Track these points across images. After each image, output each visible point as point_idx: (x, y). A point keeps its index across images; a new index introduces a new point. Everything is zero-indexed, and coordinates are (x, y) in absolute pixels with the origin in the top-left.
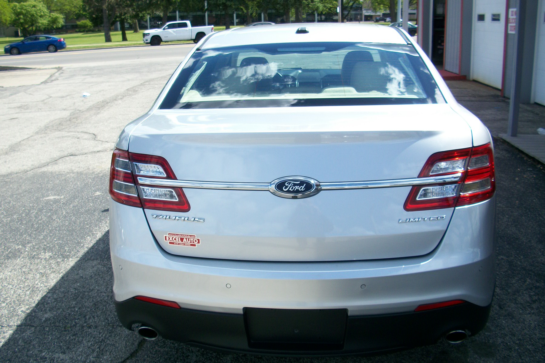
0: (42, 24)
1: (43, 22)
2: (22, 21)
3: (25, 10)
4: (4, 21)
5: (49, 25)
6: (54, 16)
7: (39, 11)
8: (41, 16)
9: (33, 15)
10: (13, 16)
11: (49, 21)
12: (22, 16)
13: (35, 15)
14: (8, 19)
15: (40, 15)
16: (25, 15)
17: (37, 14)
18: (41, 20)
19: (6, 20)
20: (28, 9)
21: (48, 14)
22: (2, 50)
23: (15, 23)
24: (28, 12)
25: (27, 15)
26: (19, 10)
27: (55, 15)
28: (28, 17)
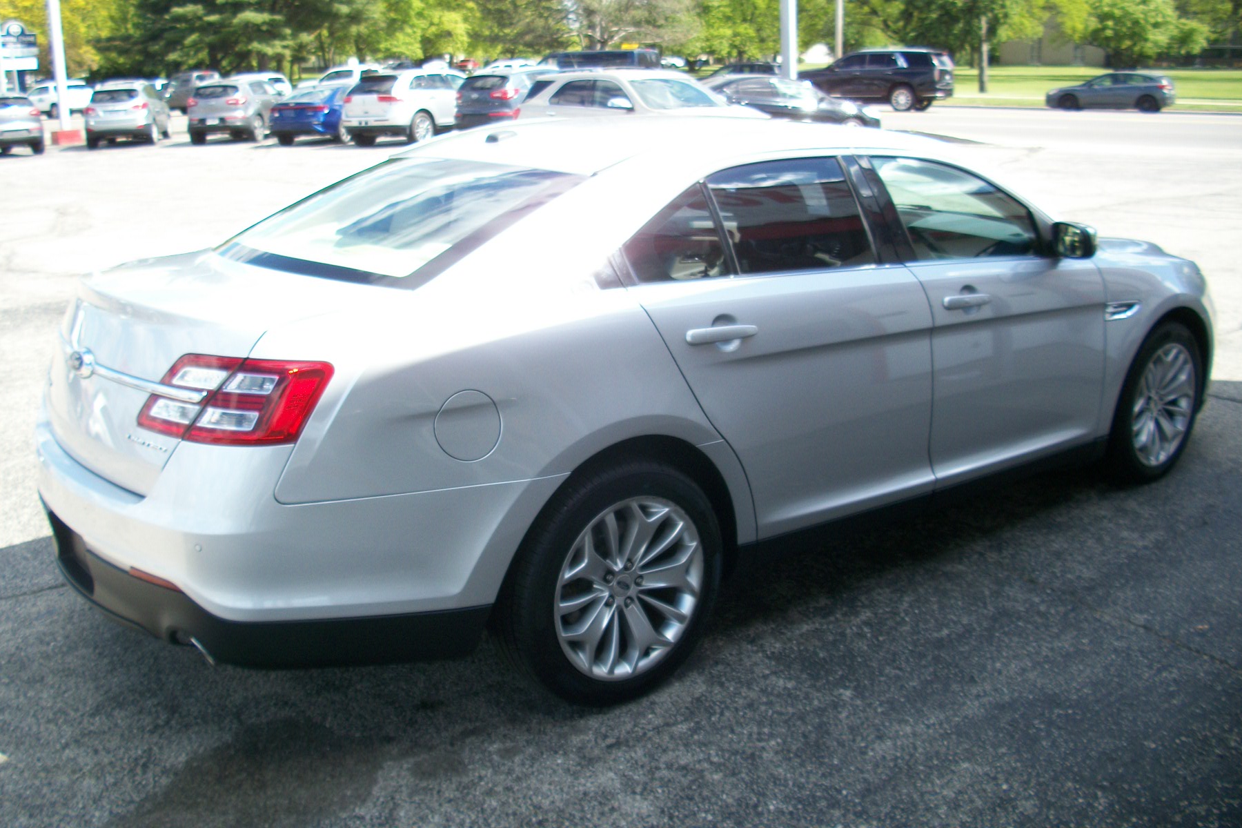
0: (1156, 43)
1: (1158, 39)
2: (1109, 33)
3: (1122, 8)
4: (1069, 32)
5: (1169, 47)
6: (1187, 28)
7: (1153, 14)
8: (1156, 25)
9: (1136, 23)
10: (1094, 24)
11: (1172, 38)
12: (1110, 23)
13: (1142, 22)
14: (1080, 27)
15: (1152, 21)
16: (1118, 21)
17: (1146, 21)
18: (1154, 35)
19: (1074, 30)
20: (1129, 7)
21: (1174, 22)
22: (1042, 98)
23: (1095, 38)
24: (1127, 14)
25: (1123, 20)
26: (1106, 9)
27: (1192, 24)
28: (1124, 25)
